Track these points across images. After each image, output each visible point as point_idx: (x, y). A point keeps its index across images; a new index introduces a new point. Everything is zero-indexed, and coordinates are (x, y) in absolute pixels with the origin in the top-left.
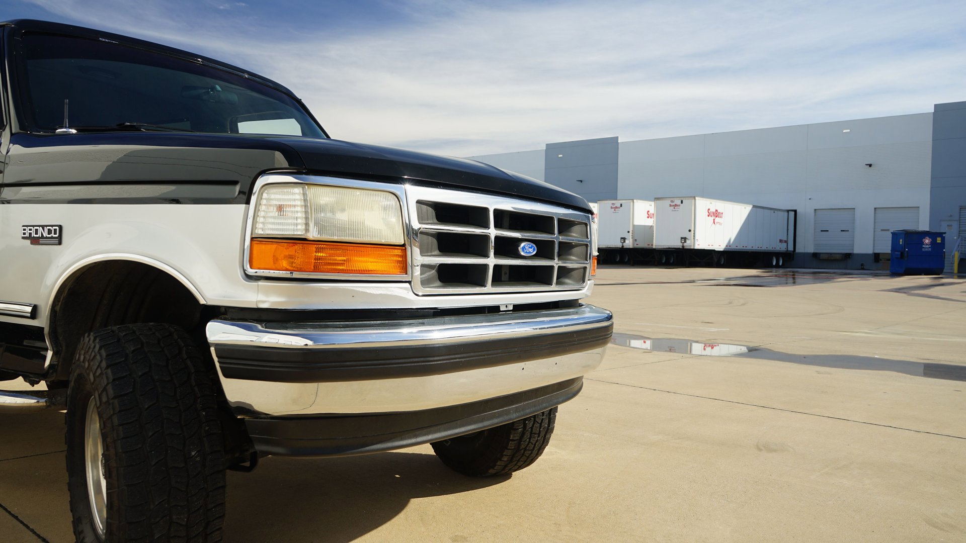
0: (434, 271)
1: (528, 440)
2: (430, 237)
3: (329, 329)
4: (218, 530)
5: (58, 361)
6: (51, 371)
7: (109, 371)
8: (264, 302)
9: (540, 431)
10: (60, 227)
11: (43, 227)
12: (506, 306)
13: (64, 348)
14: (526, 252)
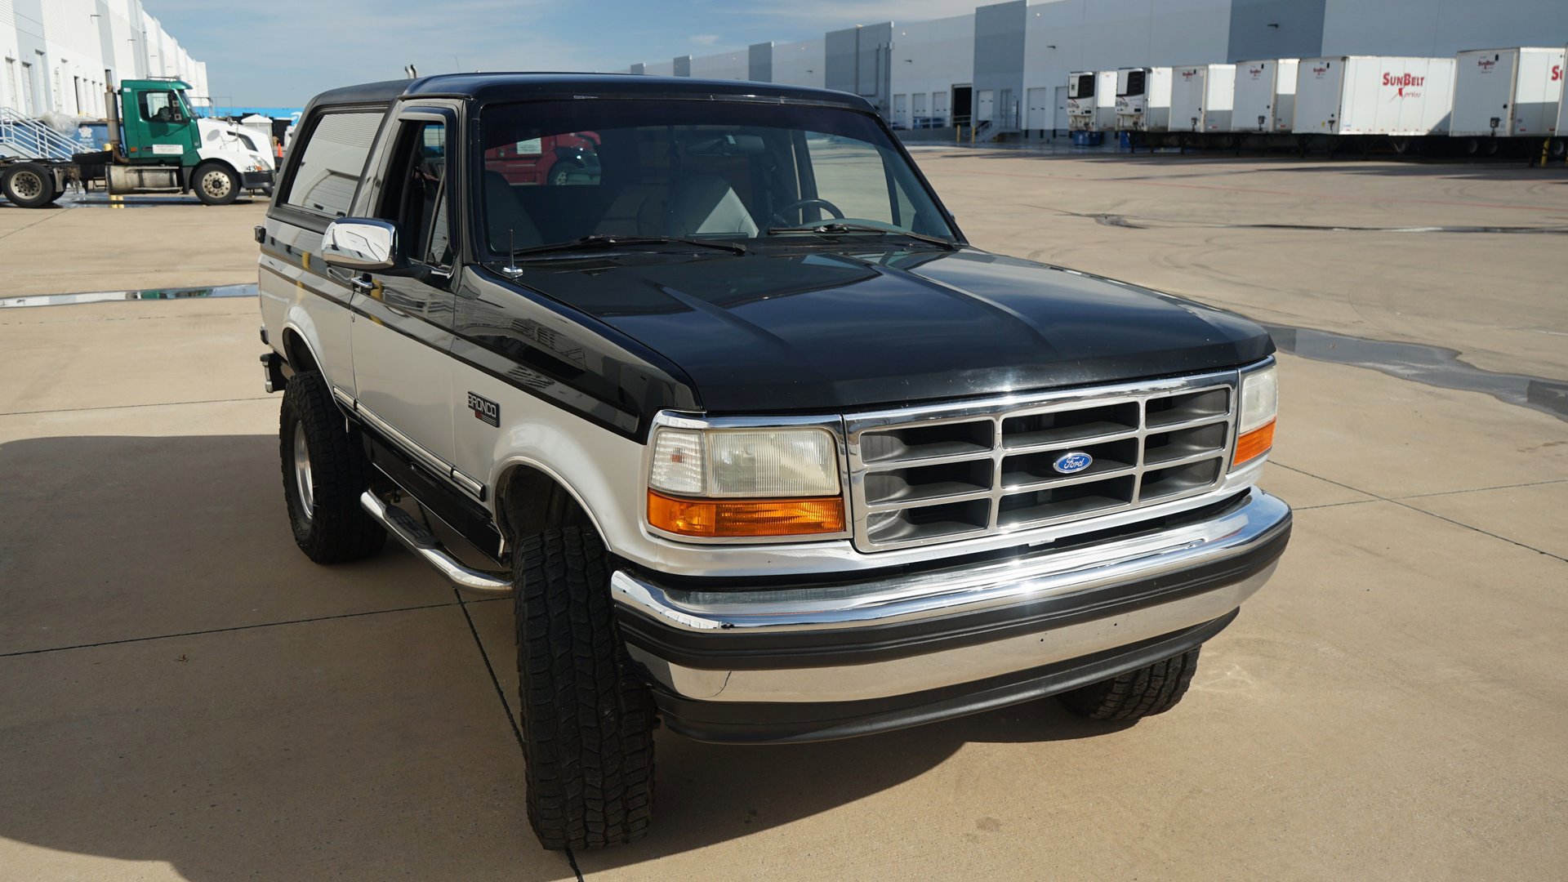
0: (894, 518)
2: (887, 477)
4: (640, 795)
8: (662, 565)
10: (497, 407)
11: (484, 400)
12: (1042, 541)
14: (1069, 468)
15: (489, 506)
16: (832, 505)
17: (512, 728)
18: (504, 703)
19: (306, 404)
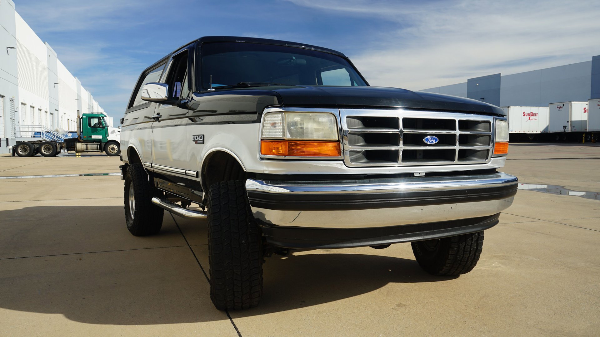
0: (360, 154)
1: (462, 255)
2: (357, 136)
5: (206, 197)
6: (205, 202)
8: (266, 170)
9: (470, 251)
10: (203, 135)
11: (198, 135)
12: (420, 174)
14: (429, 142)
15: (199, 179)
16: (335, 144)
17: (206, 278)
18: (204, 271)
19: (134, 172)
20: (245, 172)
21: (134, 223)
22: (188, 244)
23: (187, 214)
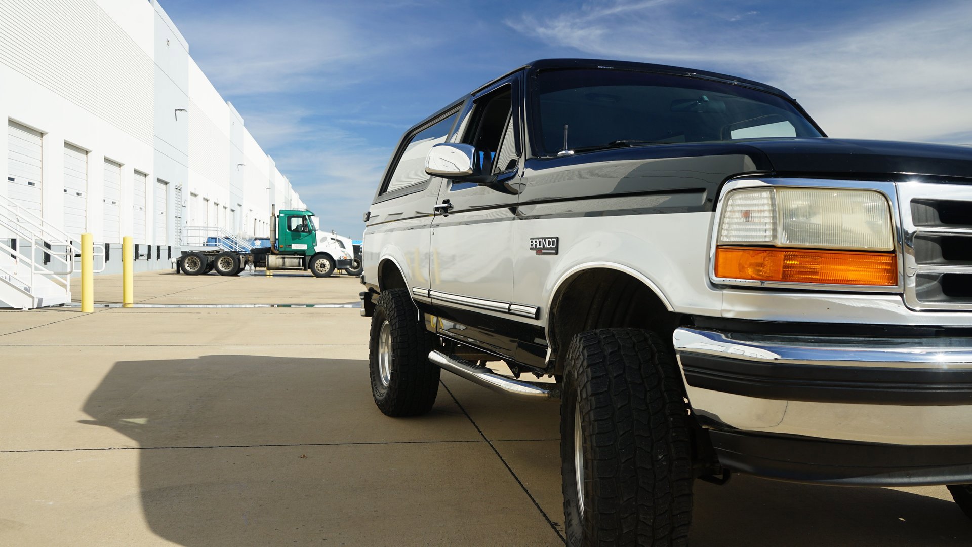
2: (930, 243)
3: (800, 343)
4: (683, 537)
5: (556, 358)
6: (550, 367)
7: (589, 370)
8: (729, 311)
10: (557, 239)
11: (545, 239)
13: (561, 347)
15: (543, 323)
16: (886, 259)
19: (393, 305)
20: (671, 312)
21: (388, 394)
22: (485, 438)
23: (508, 387)
